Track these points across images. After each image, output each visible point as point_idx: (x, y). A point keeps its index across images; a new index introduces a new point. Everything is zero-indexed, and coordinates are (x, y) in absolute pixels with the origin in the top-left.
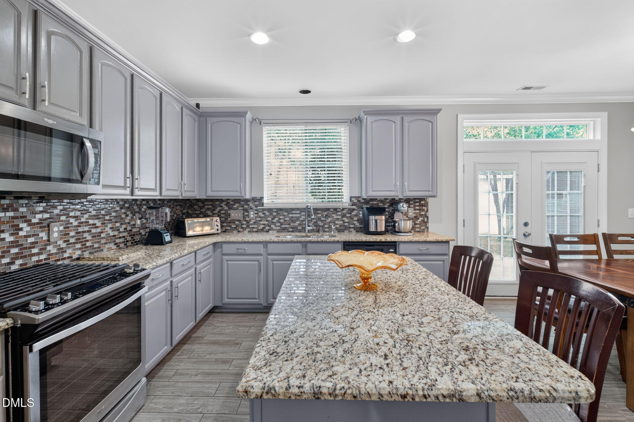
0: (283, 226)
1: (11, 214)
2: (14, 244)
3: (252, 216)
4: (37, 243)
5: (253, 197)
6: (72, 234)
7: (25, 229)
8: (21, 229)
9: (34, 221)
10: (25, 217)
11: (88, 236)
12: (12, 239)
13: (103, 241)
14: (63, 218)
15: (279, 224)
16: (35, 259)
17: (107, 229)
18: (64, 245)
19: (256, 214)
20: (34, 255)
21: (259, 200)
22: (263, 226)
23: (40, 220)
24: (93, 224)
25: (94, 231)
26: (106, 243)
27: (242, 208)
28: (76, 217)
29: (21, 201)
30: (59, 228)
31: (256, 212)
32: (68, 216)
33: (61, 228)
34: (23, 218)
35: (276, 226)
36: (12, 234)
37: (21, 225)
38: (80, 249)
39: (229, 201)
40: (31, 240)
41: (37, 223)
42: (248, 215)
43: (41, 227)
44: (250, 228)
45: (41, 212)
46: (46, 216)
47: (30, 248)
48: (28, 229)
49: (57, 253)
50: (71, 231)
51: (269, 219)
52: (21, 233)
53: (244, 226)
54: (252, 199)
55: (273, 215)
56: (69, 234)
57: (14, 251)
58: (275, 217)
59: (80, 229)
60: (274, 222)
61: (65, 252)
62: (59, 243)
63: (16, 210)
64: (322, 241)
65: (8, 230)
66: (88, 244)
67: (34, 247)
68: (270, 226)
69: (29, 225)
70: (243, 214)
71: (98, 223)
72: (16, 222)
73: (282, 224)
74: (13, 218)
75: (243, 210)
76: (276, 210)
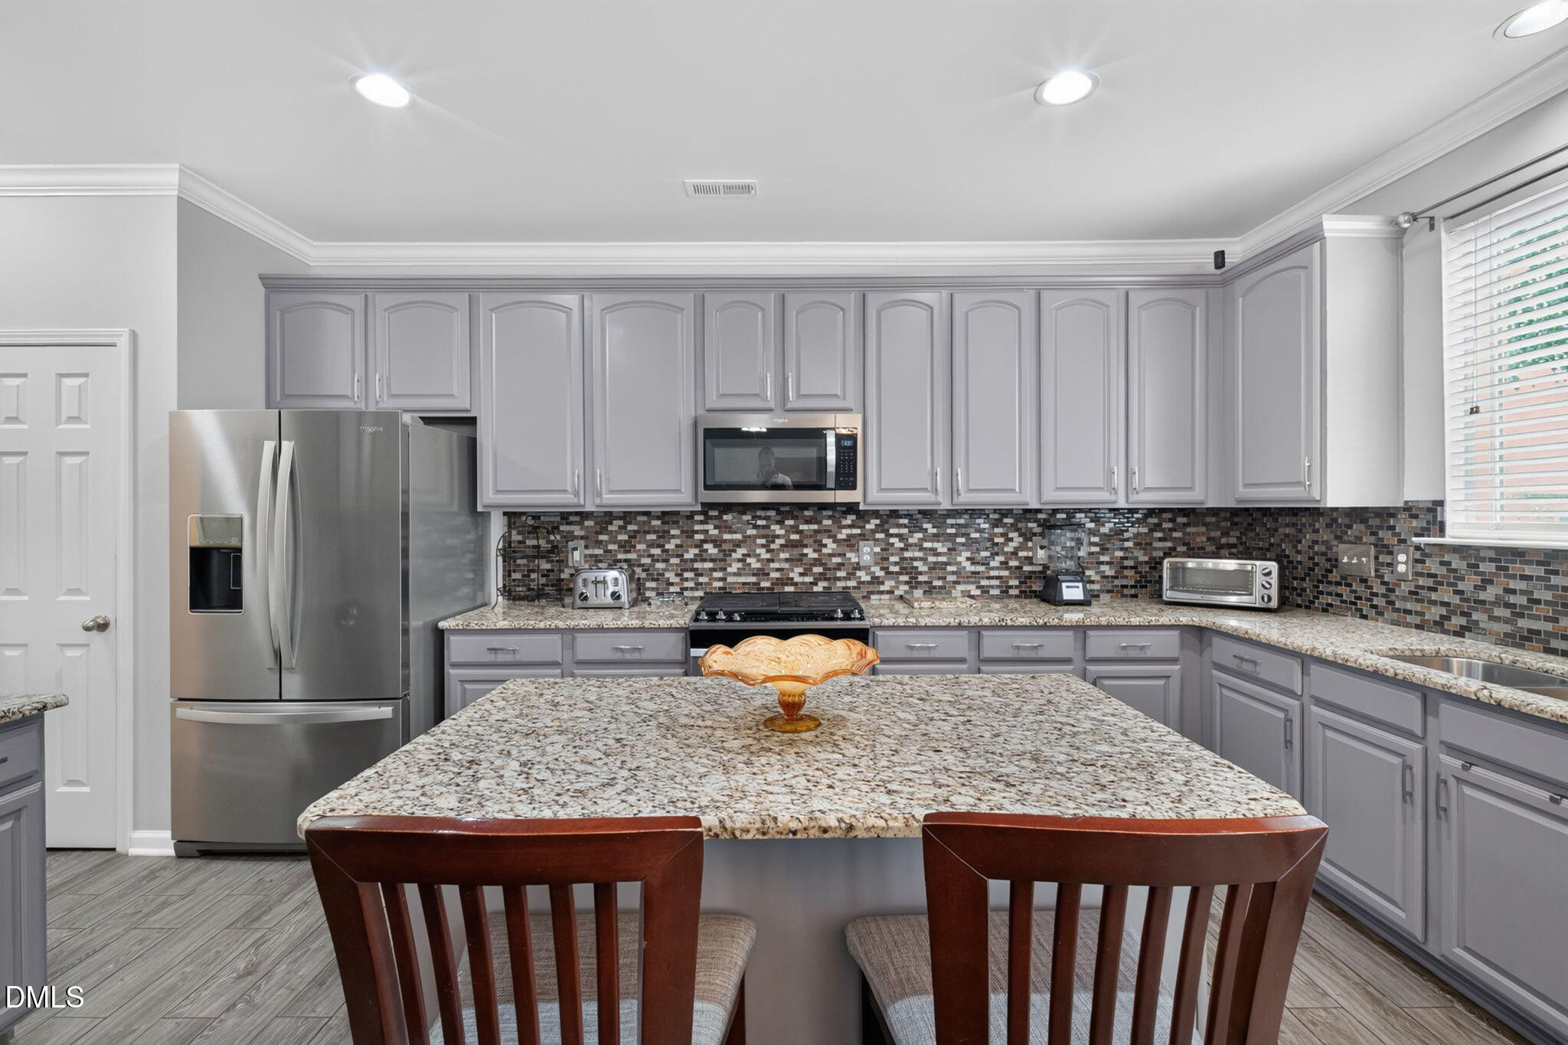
0: (1524, 623)
1: (815, 527)
2: (817, 562)
3: (1401, 568)
4: (843, 564)
5: (1406, 502)
6: (893, 559)
7: (830, 546)
8: (825, 546)
9: (840, 536)
10: (830, 531)
11: (921, 567)
12: (816, 555)
13: (951, 578)
14: (881, 536)
15: (1506, 613)
16: (840, 584)
17: (961, 559)
18: (880, 574)
19: (1417, 561)
20: (839, 579)
21: (1429, 510)
22: (1444, 611)
23: (848, 535)
24: (932, 549)
25: (931, 559)
26: (957, 583)
27: (1372, 539)
28: (900, 536)
29: (825, 513)
30: (872, 550)
31: (1418, 555)
32: (886, 532)
33: (877, 550)
34: (828, 532)
35: (1492, 618)
36: (814, 551)
37: (825, 541)
38: (907, 583)
39: (1335, 515)
40: (837, 560)
41: (844, 540)
42: (1389, 565)
43: (848, 546)
44: (1398, 610)
45: (850, 527)
46: (857, 531)
47: (835, 569)
48: (834, 546)
49: (869, 583)
50: (893, 555)
51: (1468, 585)
52: (825, 551)
53: (1379, 601)
54: (1405, 509)
55: (1482, 574)
56: (888, 559)
57: (818, 570)
58: (1491, 582)
59: (907, 554)
60: (1483, 602)
61: (883, 583)
62: (873, 569)
63: (820, 523)
64: (1499, 704)
65: (811, 546)
66: (921, 578)
67: (840, 570)
68: (1467, 615)
69: (834, 542)
70: (1377, 558)
71: (941, 548)
72: (819, 537)
73: (1521, 615)
74: (815, 531)
75: (1376, 546)
76: (1492, 554)
